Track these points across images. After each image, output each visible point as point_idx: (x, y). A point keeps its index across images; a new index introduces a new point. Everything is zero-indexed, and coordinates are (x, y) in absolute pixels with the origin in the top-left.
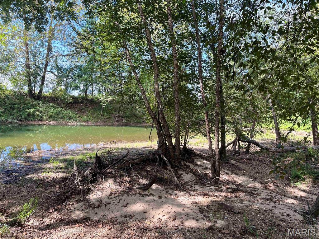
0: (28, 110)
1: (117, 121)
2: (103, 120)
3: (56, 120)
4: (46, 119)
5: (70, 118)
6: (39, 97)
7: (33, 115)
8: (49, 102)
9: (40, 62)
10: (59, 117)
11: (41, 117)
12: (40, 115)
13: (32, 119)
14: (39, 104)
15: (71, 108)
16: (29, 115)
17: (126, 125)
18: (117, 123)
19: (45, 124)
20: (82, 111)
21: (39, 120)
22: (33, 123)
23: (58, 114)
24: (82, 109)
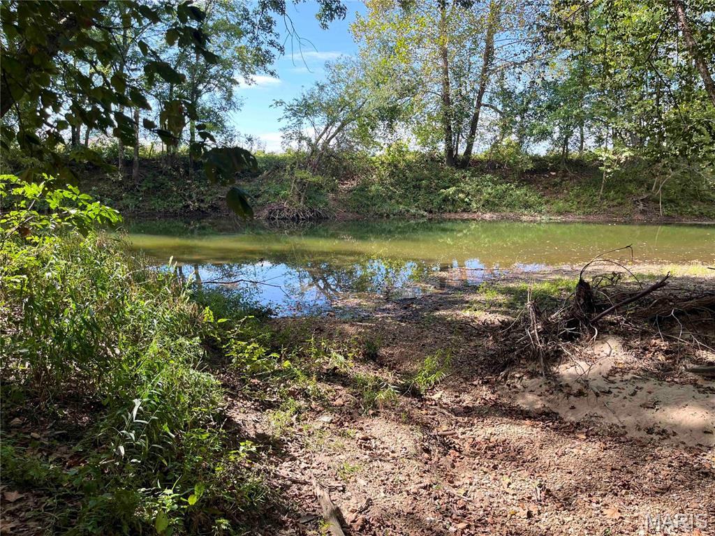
0: (443, 190)
1: (643, 212)
2: (604, 210)
3: (497, 211)
4: (477, 208)
5: (527, 206)
6: (466, 163)
7: (454, 200)
8: (483, 171)
9: (469, 87)
10: (504, 203)
11: (469, 204)
12: (466, 200)
13: (451, 208)
14: (464, 177)
15: (530, 182)
16: (445, 200)
17: (668, 221)
18: (641, 217)
19: (474, 220)
20: (553, 189)
21: (464, 211)
22: (453, 216)
23: (502, 197)
24: (555, 185)
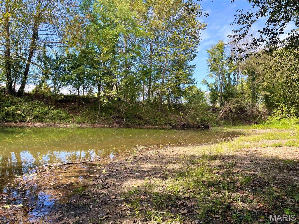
0: (6, 108)
1: (117, 123)
2: (101, 122)
3: (43, 121)
4: (30, 119)
5: (61, 119)
6: (21, 93)
7: (13, 114)
8: (32, 99)
10: (48, 117)
11: (24, 117)
12: (22, 114)
13: (11, 119)
14: (20, 102)
15: (61, 107)
16: (8, 114)
17: (127, 126)
18: (117, 125)
19: (28, 127)
20: (75, 110)
21: (21, 121)
22: (13, 124)
23: (46, 114)
24: (75, 109)
